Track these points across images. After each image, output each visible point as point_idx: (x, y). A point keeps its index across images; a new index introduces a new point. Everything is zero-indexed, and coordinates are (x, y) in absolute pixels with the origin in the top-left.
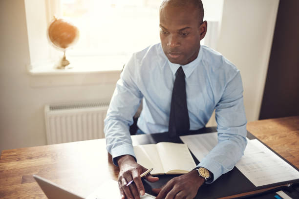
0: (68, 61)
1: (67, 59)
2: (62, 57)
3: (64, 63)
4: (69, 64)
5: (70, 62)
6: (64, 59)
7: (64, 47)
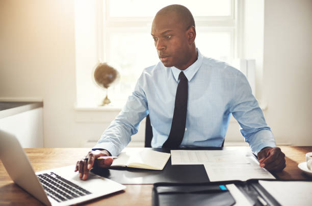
0: (109, 100)
1: (108, 98)
3: (106, 101)
4: (110, 102)
5: (111, 100)
6: (106, 98)
7: (106, 86)
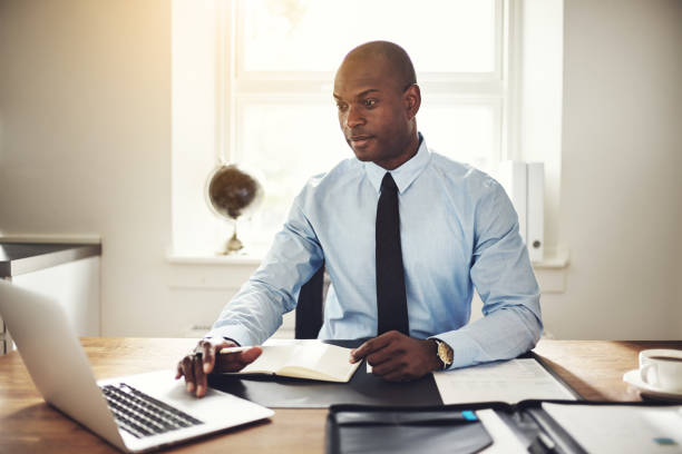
0: (240, 242)
2: (230, 236)
4: (241, 247)
5: (244, 244)
6: (234, 238)
